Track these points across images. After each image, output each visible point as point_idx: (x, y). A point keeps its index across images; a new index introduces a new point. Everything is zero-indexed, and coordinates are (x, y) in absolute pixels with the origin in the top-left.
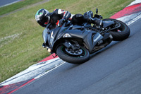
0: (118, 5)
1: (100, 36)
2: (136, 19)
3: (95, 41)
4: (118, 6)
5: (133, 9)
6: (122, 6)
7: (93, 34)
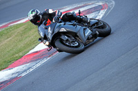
0: (16, 53)
1: (90, 31)
2: (34, 67)
3: (86, 35)
4: (17, 55)
5: (32, 57)
6: (21, 54)
7: (84, 29)
